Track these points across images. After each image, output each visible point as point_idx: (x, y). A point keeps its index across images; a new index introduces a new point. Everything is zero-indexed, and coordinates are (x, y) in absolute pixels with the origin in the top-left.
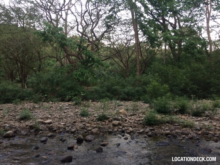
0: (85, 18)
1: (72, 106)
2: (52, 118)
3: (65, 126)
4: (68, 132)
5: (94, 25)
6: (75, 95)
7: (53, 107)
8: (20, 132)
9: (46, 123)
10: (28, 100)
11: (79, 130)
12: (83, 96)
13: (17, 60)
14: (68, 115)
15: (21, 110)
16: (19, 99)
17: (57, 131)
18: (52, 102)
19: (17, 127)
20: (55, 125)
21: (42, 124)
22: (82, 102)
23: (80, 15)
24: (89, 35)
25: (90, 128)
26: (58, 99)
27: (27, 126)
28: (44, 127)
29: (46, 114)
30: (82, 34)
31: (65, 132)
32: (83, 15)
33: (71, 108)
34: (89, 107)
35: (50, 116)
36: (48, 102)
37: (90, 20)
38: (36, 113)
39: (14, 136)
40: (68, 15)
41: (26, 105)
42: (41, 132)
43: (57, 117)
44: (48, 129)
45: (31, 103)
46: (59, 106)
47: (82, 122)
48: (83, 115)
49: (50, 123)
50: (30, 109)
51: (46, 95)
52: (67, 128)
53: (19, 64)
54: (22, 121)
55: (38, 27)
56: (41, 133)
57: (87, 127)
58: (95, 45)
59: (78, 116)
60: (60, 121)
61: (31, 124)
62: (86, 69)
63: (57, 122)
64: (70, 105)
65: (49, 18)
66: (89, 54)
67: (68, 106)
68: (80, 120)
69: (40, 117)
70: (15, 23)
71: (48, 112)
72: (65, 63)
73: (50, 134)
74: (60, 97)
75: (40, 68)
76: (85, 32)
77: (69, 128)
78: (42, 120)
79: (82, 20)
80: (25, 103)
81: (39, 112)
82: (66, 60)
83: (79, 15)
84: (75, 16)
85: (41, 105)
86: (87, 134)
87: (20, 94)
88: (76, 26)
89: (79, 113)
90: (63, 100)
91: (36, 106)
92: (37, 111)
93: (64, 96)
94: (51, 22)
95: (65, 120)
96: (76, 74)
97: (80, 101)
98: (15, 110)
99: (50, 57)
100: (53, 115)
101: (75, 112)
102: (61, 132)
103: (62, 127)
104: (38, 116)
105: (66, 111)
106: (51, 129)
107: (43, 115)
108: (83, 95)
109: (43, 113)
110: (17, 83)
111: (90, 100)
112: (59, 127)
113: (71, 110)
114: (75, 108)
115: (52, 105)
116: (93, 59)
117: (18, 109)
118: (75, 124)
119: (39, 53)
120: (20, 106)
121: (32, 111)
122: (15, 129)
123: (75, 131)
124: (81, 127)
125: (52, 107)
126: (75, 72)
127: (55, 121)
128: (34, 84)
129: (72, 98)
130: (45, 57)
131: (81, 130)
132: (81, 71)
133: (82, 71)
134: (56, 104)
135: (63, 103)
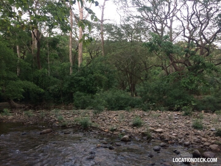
0: (192, 21)
1: (181, 117)
2: (162, 127)
3: (177, 137)
4: (181, 144)
5: (203, 27)
6: (185, 105)
7: (162, 115)
8: (134, 137)
9: (157, 132)
10: (137, 107)
11: (194, 144)
12: (194, 106)
13: (127, 72)
14: (179, 125)
15: (133, 117)
16: (130, 107)
17: (169, 142)
18: (160, 110)
19: (131, 132)
20: (166, 134)
21: (153, 132)
22: (193, 112)
23: (187, 19)
24: (198, 39)
25: (207, 144)
26: (166, 108)
27: (140, 132)
28: (155, 135)
29: (156, 122)
30: (189, 38)
31: (178, 143)
32: (189, 19)
33: (181, 119)
34: (202, 118)
35: (160, 125)
36: (156, 110)
37: (197, 23)
38: (146, 120)
39: (130, 141)
40: (173, 22)
41: (136, 112)
42: (153, 140)
43: (167, 126)
44: (159, 138)
45: (141, 110)
46: (168, 116)
47: (196, 135)
48: (196, 127)
49: (161, 132)
50: (140, 117)
51: (154, 104)
52: (179, 140)
53: (128, 75)
54: (135, 127)
55: (144, 39)
56: (153, 142)
57: (203, 141)
58: (205, 48)
59: (191, 128)
60: (171, 132)
61: (143, 131)
62: (196, 76)
63: (168, 132)
64: (180, 115)
65: (154, 29)
66: (199, 59)
67: (176, 116)
68: (193, 132)
69: (151, 125)
70: (125, 38)
71: (157, 120)
72: (171, 71)
73: (162, 144)
74: (167, 106)
75: (146, 77)
76: (192, 36)
77: (182, 140)
78: (153, 129)
79: (188, 24)
80: (135, 111)
81: (149, 120)
82: (172, 68)
83: (185, 19)
84: (182, 21)
85: (149, 113)
86: (204, 149)
87: (130, 102)
88: (182, 31)
89: (191, 125)
90: (171, 110)
91: (146, 114)
92: (146, 119)
93: (172, 106)
94: (157, 32)
95: (177, 131)
96: (184, 81)
97: (190, 111)
98: (128, 116)
99: (156, 66)
100: (163, 124)
101: (186, 123)
102: (173, 143)
103: (174, 138)
104: (148, 124)
105: (176, 122)
106: (162, 139)
107: (152, 123)
108: (194, 104)
109: (153, 121)
110: (127, 92)
111: (203, 111)
112: (170, 137)
113: (180, 120)
114: (186, 119)
115: (160, 114)
116: (204, 64)
117: (130, 116)
118: (188, 136)
119: (145, 64)
120: (132, 114)
121: (142, 119)
122: (130, 134)
123: (189, 145)
124: (196, 141)
125: (160, 115)
126: (183, 80)
127: (165, 131)
128: (142, 93)
129: (181, 107)
130: (151, 67)
131: (196, 144)
132: (189, 78)
133: (191, 78)
134: (164, 113)
135: (171, 113)
